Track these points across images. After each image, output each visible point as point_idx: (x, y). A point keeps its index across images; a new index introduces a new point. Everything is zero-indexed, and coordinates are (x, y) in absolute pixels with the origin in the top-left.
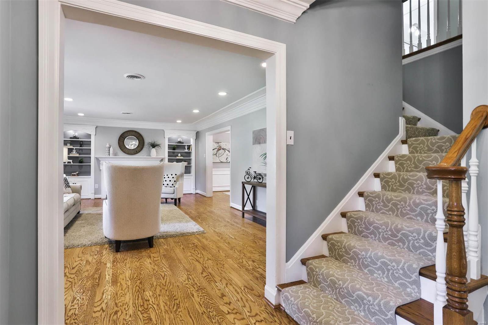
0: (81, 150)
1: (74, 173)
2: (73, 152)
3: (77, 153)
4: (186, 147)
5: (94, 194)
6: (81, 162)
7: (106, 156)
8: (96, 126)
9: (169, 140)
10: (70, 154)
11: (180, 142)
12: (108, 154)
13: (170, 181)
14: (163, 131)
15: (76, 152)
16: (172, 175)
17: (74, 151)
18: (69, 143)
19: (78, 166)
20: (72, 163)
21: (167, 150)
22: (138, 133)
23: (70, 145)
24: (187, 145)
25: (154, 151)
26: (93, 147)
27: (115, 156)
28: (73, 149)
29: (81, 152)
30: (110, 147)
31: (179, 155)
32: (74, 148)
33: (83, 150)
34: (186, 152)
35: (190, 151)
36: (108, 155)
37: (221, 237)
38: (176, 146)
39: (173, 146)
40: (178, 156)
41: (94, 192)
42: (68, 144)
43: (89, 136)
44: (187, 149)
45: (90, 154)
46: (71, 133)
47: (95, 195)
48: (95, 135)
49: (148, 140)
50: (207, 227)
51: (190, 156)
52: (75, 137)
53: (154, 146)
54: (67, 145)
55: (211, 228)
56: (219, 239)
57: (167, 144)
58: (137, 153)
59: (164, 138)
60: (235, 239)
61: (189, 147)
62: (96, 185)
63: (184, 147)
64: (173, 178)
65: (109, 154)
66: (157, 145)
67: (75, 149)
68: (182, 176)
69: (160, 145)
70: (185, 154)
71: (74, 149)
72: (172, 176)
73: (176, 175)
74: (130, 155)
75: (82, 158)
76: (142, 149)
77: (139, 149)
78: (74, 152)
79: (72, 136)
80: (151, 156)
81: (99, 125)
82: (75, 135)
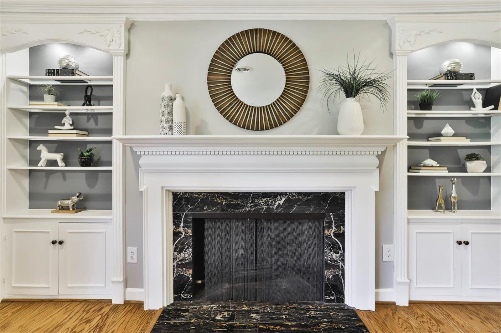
0: (92, 120)
1: (67, 202)
2: (63, 125)
3: (74, 129)
5: (122, 286)
6: (87, 161)
7: (161, 134)
10: (50, 131)
11: (452, 74)
12: (166, 126)
15: (71, 125)
17: (67, 121)
18: (50, 93)
19: (84, 174)
20: (60, 163)
21: (403, 108)
22: (285, 40)
23: (55, 101)
24: (478, 90)
25: (351, 109)
26: (116, 103)
27: (195, 134)
29: (92, 125)
30: (172, 99)
31: (448, 130)
36: (166, 130)
40: (441, 136)
41: (121, 279)
45: (109, 131)
47: (128, 290)
48: (127, 55)
49: (323, 64)
51: (488, 136)
52: (67, 70)
53: (352, 87)
54: (44, 102)
57: (403, 79)
58: (281, 124)
59: (392, 54)
62: (130, 249)
65: (171, 128)
66: (367, 85)
70: (470, 129)
71: (67, 113)
74: (255, 132)
75: (89, 147)
76: (299, 104)
77: (288, 104)
78: (67, 126)
79: (57, 67)
80: (338, 134)
81: (137, 18)
82: (64, 64)
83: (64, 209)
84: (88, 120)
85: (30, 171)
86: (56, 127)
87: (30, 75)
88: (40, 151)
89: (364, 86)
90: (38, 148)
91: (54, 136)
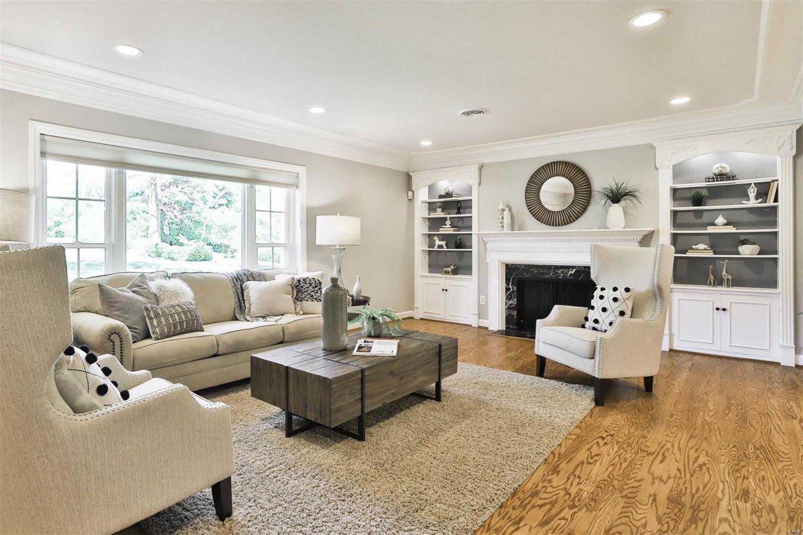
0: (461, 221)
1: (448, 269)
2: (446, 225)
3: (453, 227)
4: (752, 192)
5: (477, 316)
6: (459, 246)
7: (497, 230)
9: (678, 171)
10: (440, 229)
11: (721, 176)
12: (501, 225)
13: (604, 310)
14: (652, 147)
15: (450, 225)
16: (615, 289)
17: (448, 222)
18: (439, 208)
19: (456, 253)
20: (445, 247)
21: (666, 205)
23: (442, 212)
24: (754, 184)
25: (616, 210)
26: (475, 214)
27: (520, 230)
29: (460, 224)
30: (504, 210)
31: (720, 220)
32: (448, 216)
33: (465, 219)
34: (751, 210)
35: (770, 203)
36: (501, 228)
38: (705, 193)
39: (693, 192)
40: (714, 225)
41: (477, 313)
42: (437, 209)
43: (469, 188)
44: (757, 198)
45: (470, 228)
46: (444, 185)
47: (481, 320)
48: (480, 184)
49: (600, 182)
51: (774, 223)
52: (448, 195)
53: (616, 197)
54: (436, 212)
58: (571, 222)
59: (657, 169)
61: (763, 190)
62: (481, 296)
63: (741, 191)
64: (615, 300)
65: (503, 227)
66: (626, 194)
67: (450, 218)
69: (637, 194)
70: (748, 217)
71: (448, 218)
72: (616, 294)
73: (627, 290)
74: (558, 227)
75: (459, 237)
76: (585, 209)
77: (577, 209)
78: (448, 226)
79: (443, 194)
80: (608, 229)
81: (486, 161)
82: (447, 191)
83: (447, 273)
84: (458, 221)
85: (429, 251)
86: (443, 226)
87: (429, 199)
88: (435, 240)
89: (624, 195)
90: (435, 238)
91: (442, 231)
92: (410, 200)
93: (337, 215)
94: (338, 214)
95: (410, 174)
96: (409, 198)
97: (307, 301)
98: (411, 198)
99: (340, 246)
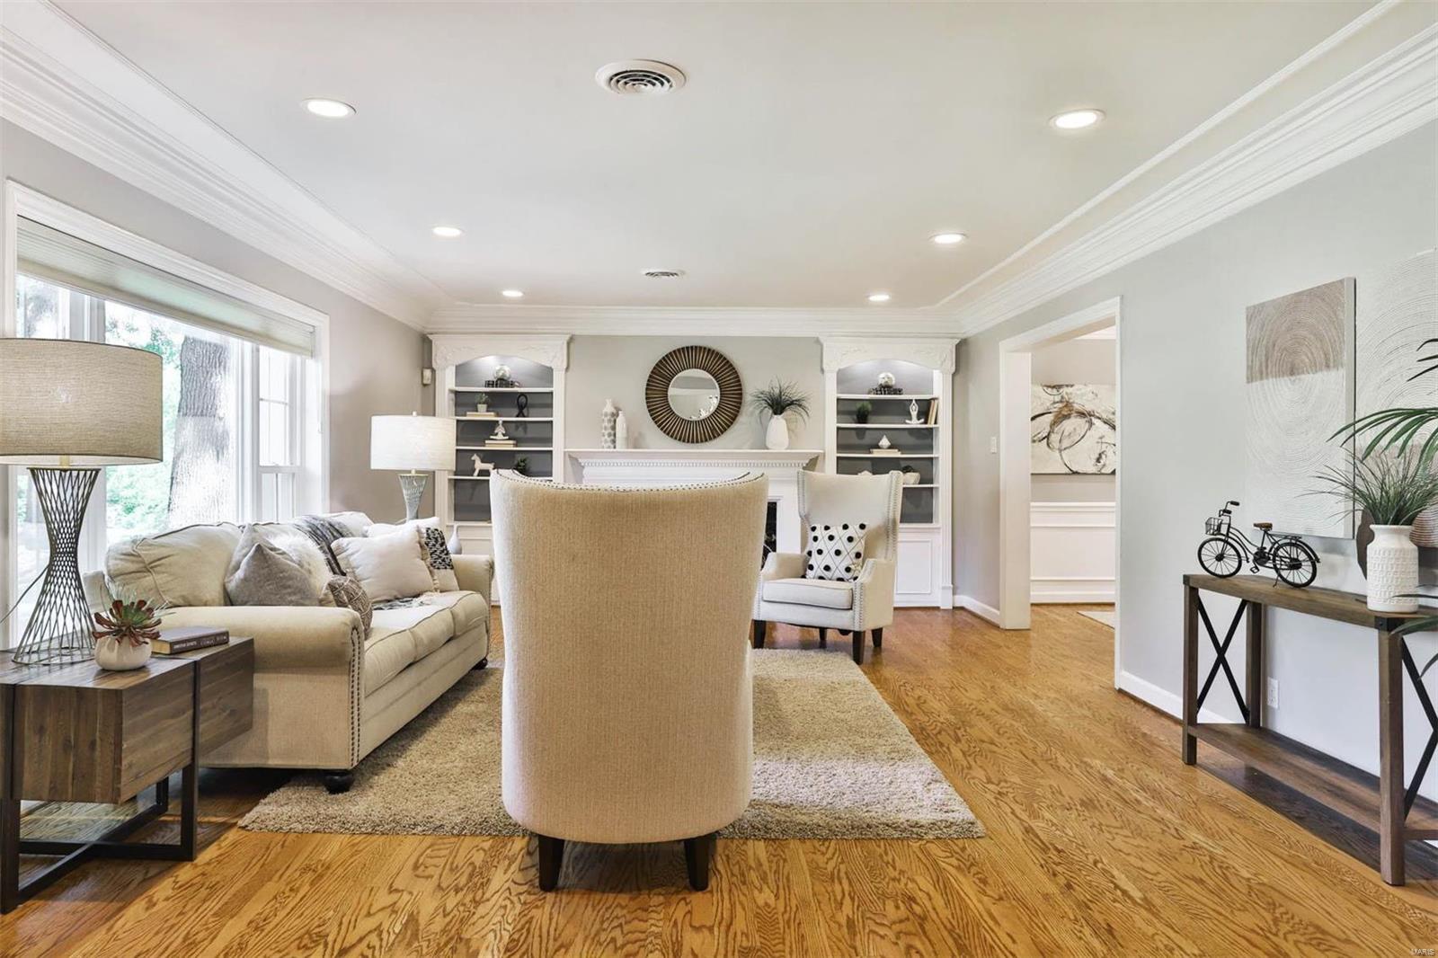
0: (520, 429)
2: (496, 434)
3: (509, 439)
4: (914, 410)
7: (603, 447)
8: (567, 337)
9: (843, 379)
10: (487, 442)
11: (886, 388)
12: (609, 439)
13: (838, 553)
14: (817, 341)
15: (504, 435)
16: (845, 527)
17: (500, 430)
18: (484, 403)
21: (831, 422)
22: (719, 356)
23: (488, 411)
24: (916, 400)
25: (778, 424)
26: (558, 417)
27: (635, 447)
28: (497, 422)
29: (520, 433)
30: (615, 415)
31: (885, 442)
32: (501, 419)
33: (528, 425)
34: (912, 431)
35: (931, 425)
36: (610, 444)
37: (1062, 881)
38: (869, 407)
39: (859, 405)
40: (878, 447)
42: (479, 406)
43: (547, 374)
44: (919, 418)
45: (549, 441)
46: (490, 365)
48: (567, 369)
49: (755, 383)
50: (990, 796)
51: (930, 448)
52: (502, 381)
53: (778, 405)
54: (477, 411)
55: (1013, 812)
56: (1051, 888)
57: (831, 395)
58: (715, 437)
59: (822, 370)
60: (1148, 905)
61: (925, 408)
63: (901, 409)
64: (850, 539)
65: (614, 442)
66: (792, 403)
67: (504, 422)
68: (888, 531)
69: (804, 403)
70: (911, 440)
71: (500, 422)
72: (849, 533)
73: (862, 527)
74: (690, 445)
75: (525, 457)
76: (734, 419)
77: (722, 418)
78: (500, 436)
79: (492, 378)
80: (768, 449)
81: (577, 333)
82: (501, 374)
84: (517, 428)
85: (456, 480)
86: (492, 437)
88: (474, 461)
89: (789, 405)
90: (473, 458)
91: (490, 446)
92: (425, 385)
93: (412, 414)
94: (414, 413)
95: (431, 337)
96: (425, 382)
97: (438, 568)
98: (429, 382)
99: (417, 472)
